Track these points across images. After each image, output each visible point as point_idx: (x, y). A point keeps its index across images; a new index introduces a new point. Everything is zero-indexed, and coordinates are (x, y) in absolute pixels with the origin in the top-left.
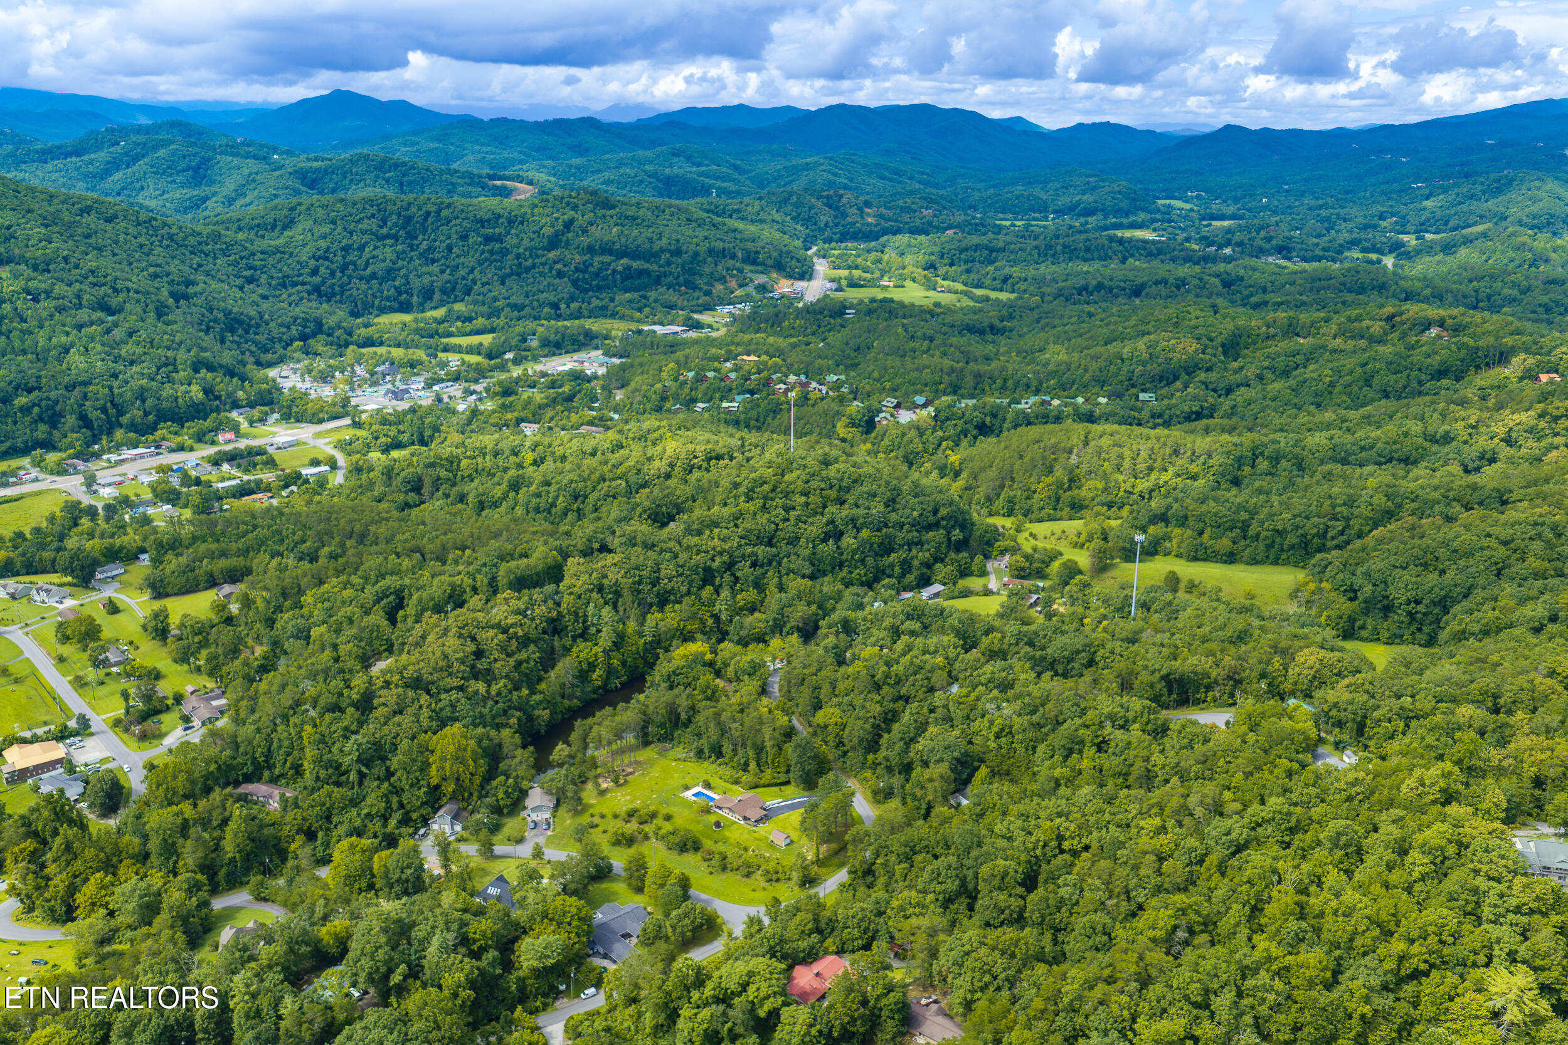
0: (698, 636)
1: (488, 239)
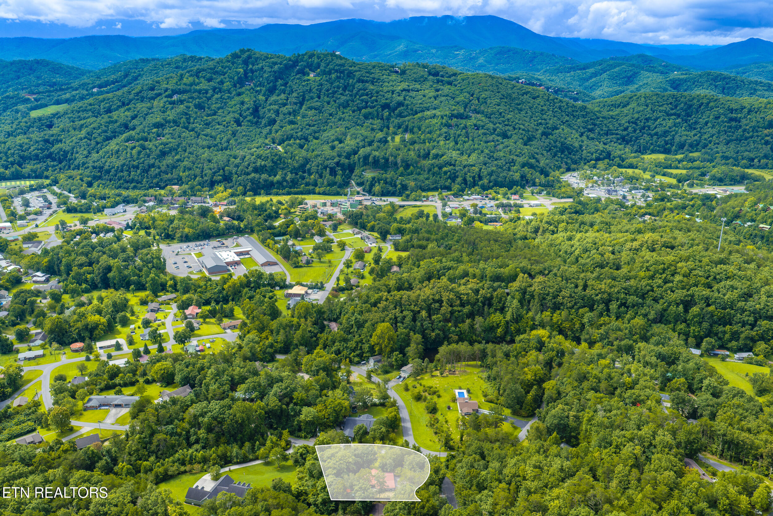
0: (548, 328)
1: (731, 120)
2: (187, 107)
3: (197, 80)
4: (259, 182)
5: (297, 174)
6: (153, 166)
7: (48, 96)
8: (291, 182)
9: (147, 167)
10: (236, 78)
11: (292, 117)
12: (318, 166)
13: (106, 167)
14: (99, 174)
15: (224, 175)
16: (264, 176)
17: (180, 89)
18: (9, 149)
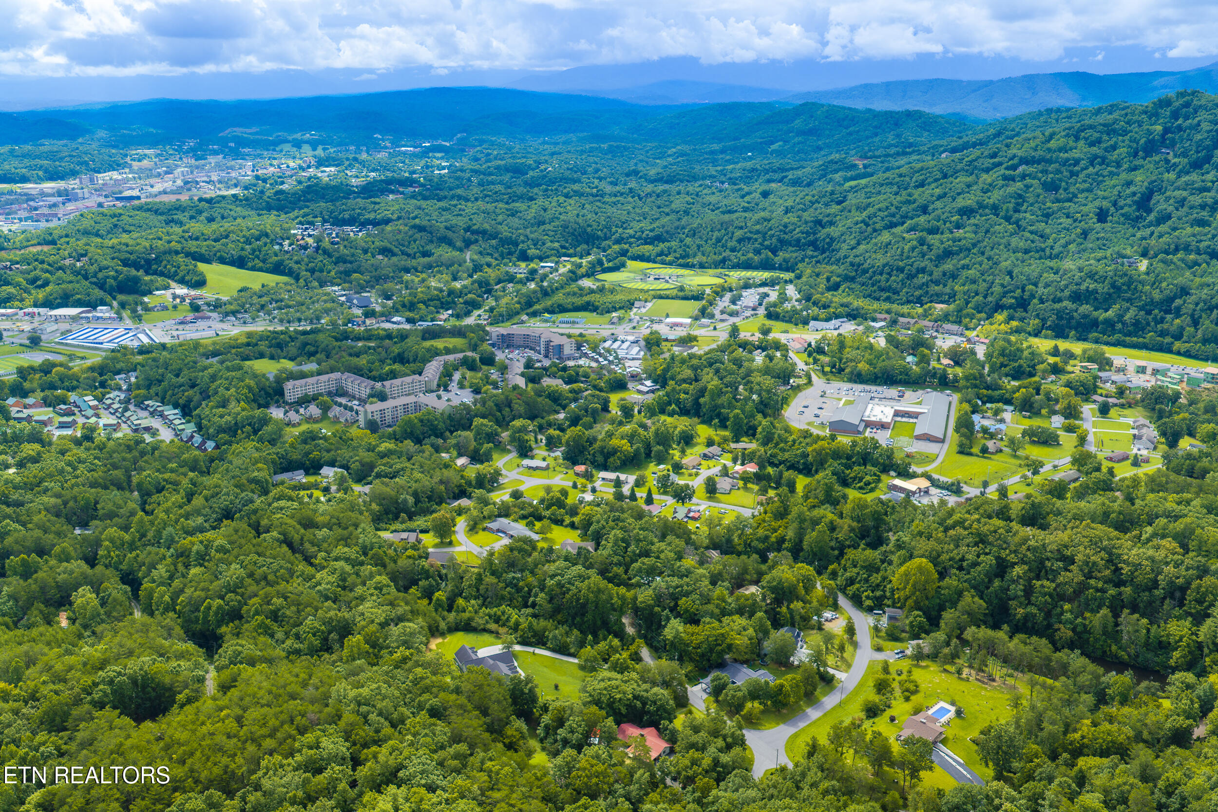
2: (1026, 186)
3: (1071, 143)
4: (1072, 318)
5: (1149, 313)
6: (923, 270)
7: (882, 162)
8: (1134, 325)
9: (914, 271)
10: (1142, 141)
11: (1205, 213)
12: (1197, 304)
13: (866, 266)
14: (854, 274)
15: (1022, 297)
16: (1085, 308)
17: (1034, 157)
18: (770, 229)
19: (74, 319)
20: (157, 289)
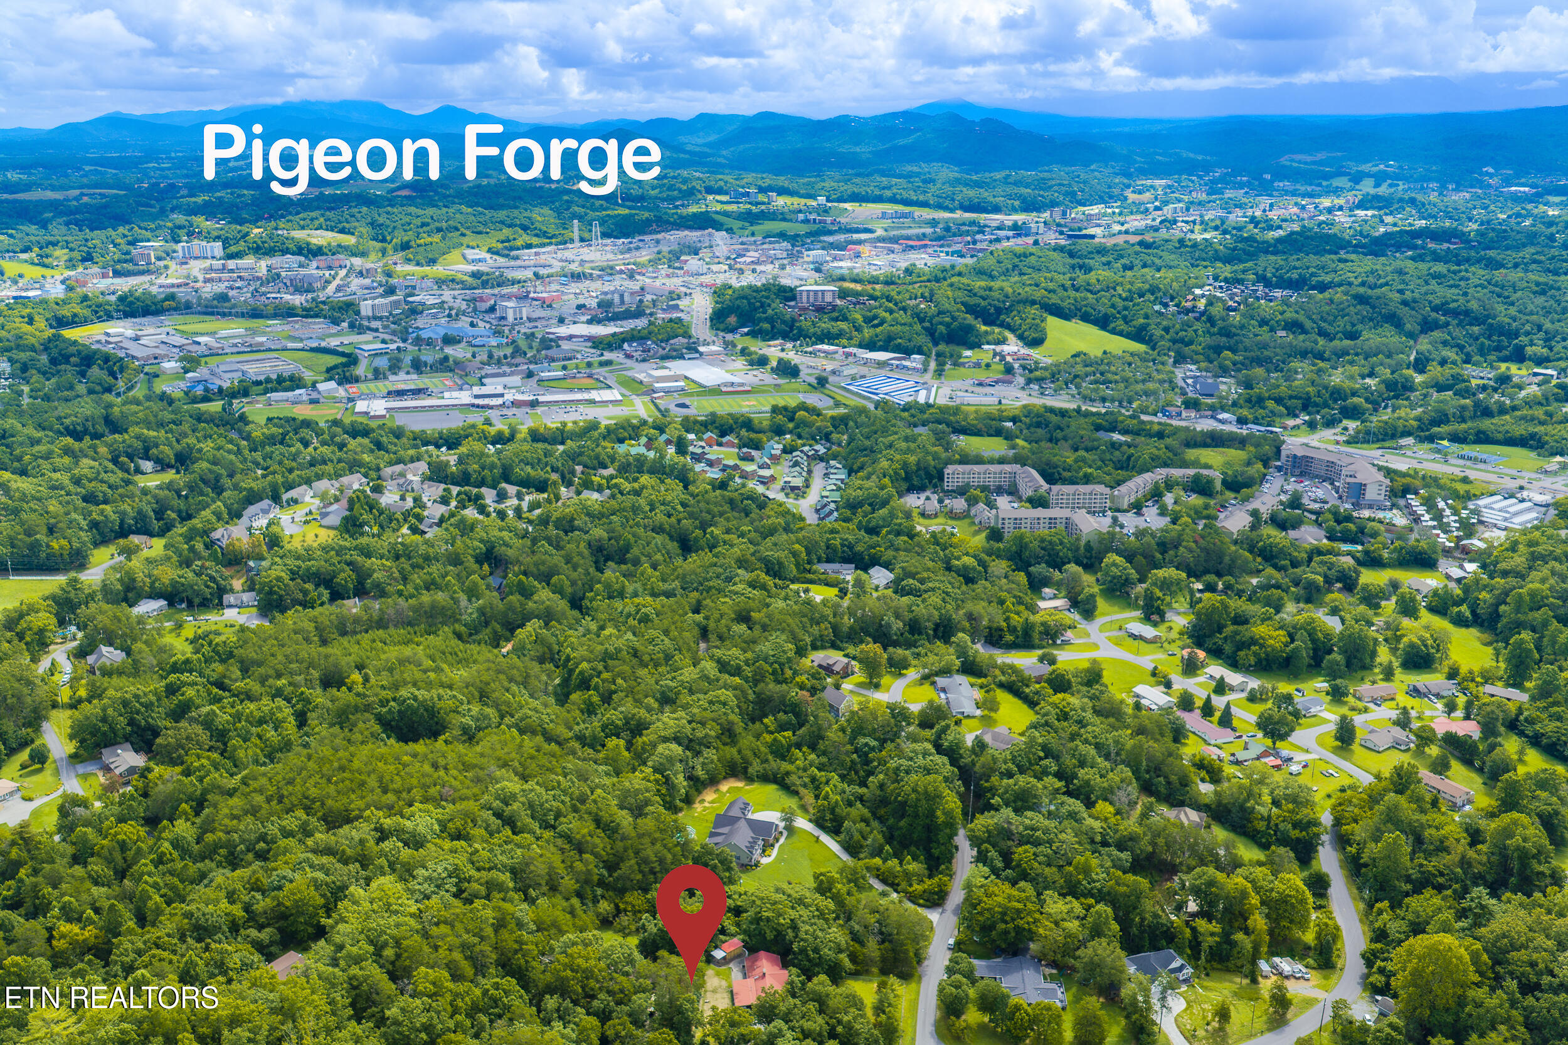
19: (881, 364)
20: (988, 343)
